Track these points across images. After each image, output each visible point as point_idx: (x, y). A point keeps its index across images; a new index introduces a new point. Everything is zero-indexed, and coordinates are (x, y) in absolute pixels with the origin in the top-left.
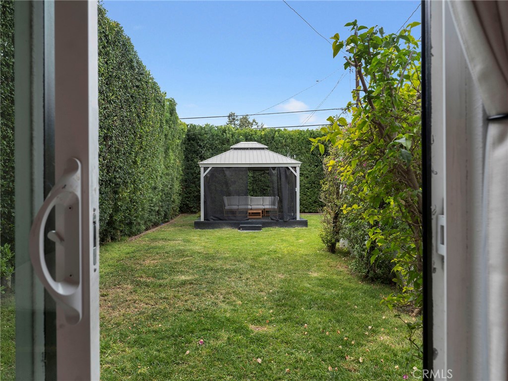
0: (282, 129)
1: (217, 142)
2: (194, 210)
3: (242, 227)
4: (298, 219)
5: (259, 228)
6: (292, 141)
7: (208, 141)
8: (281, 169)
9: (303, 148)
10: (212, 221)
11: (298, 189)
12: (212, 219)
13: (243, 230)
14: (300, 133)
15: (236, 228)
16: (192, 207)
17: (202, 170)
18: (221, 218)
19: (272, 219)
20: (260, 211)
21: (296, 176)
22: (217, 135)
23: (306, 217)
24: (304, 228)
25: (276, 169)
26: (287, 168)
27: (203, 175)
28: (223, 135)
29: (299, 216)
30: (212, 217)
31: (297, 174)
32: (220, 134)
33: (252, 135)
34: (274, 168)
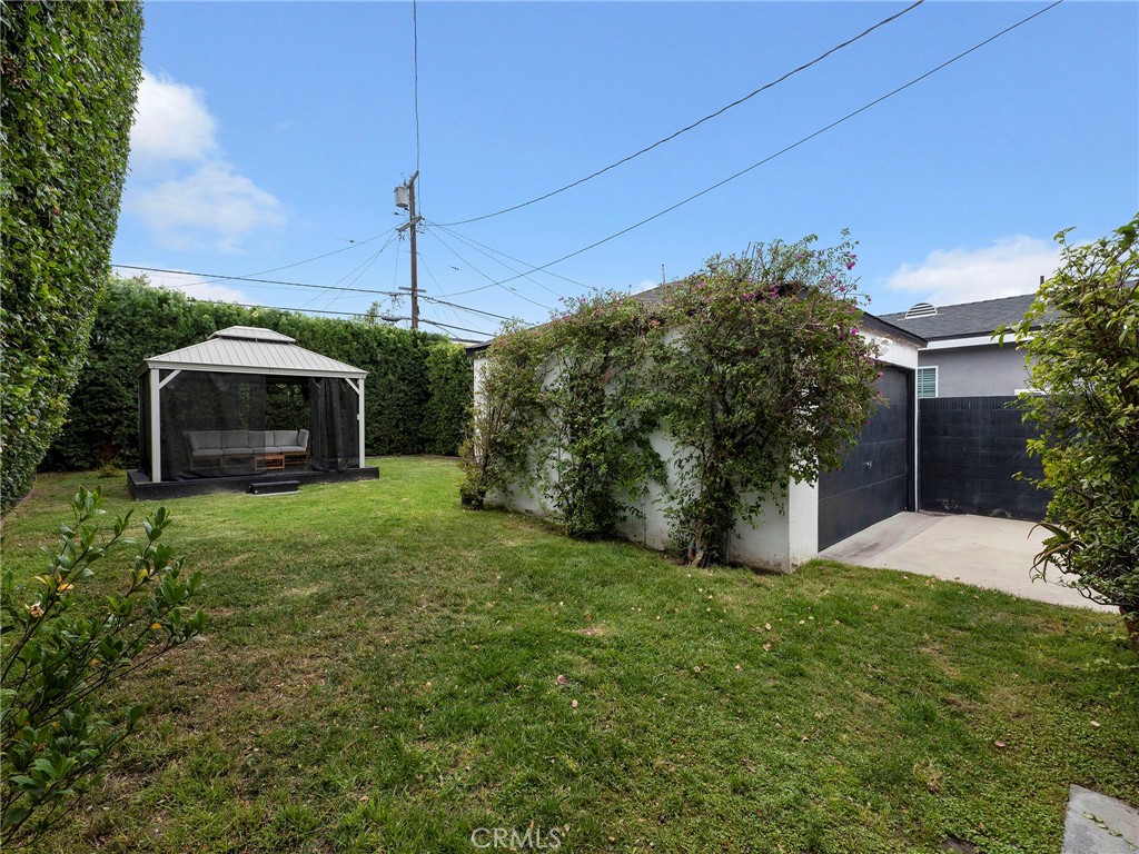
0: (292, 312)
1: (144, 320)
2: (76, 464)
3: (258, 488)
4: (362, 465)
5: (294, 487)
6: (313, 335)
7: (120, 315)
8: (331, 381)
9: (334, 348)
10: (182, 480)
11: (361, 417)
12: (182, 477)
13: (260, 493)
14: (328, 322)
15: (241, 490)
16: (72, 457)
17: (155, 376)
18: (205, 474)
19: (314, 469)
20: (282, 457)
21: (358, 395)
22: (145, 306)
23: (378, 462)
24: (374, 480)
25: (323, 381)
26: (343, 380)
27: (156, 385)
28: (161, 306)
29: (363, 463)
30: (181, 473)
31: (361, 391)
32: (153, 305)
33: (231, 314)
34: (318, 379)
